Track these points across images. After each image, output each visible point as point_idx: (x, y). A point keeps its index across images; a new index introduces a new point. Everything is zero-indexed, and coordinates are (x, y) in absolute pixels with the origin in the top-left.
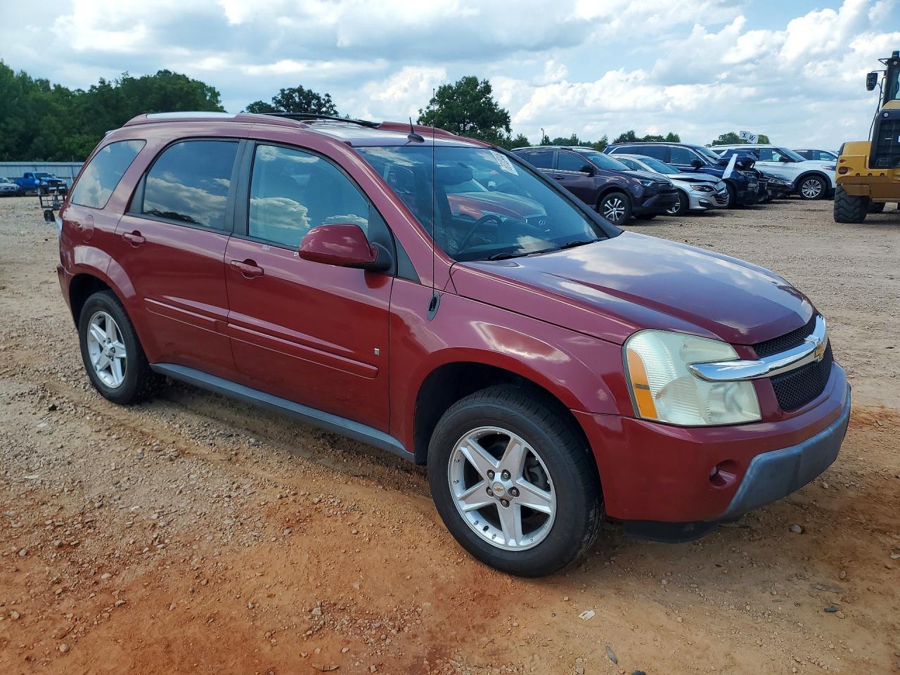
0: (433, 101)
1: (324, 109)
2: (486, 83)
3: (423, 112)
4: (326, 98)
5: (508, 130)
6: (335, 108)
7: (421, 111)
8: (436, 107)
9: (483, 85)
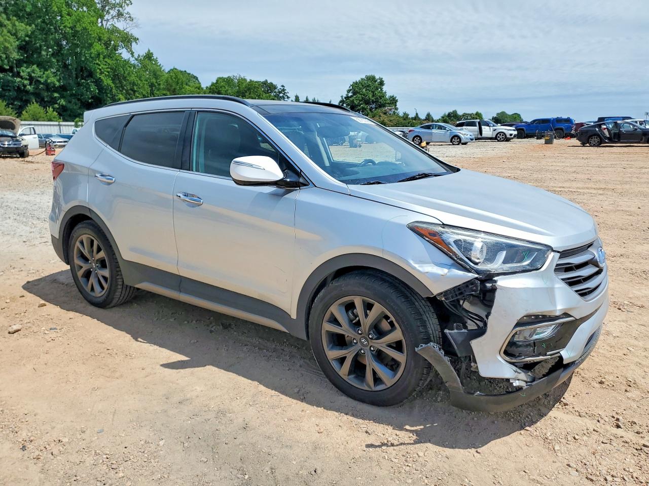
0: (349, 91)
1: (281, 95)
2: (381, 79)
3: (343, 97)
4: (282, 88)
5: (397, 109)
6: (288, 94)
7: (342, 97)
8: (350, 94)
9: (379, 81)
